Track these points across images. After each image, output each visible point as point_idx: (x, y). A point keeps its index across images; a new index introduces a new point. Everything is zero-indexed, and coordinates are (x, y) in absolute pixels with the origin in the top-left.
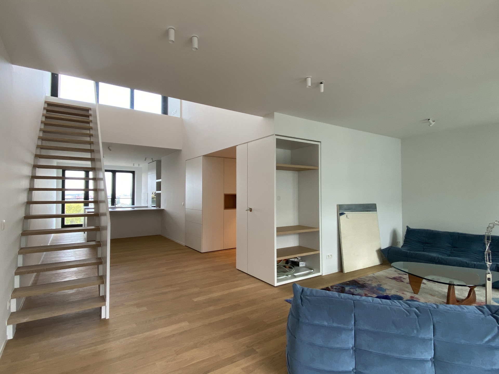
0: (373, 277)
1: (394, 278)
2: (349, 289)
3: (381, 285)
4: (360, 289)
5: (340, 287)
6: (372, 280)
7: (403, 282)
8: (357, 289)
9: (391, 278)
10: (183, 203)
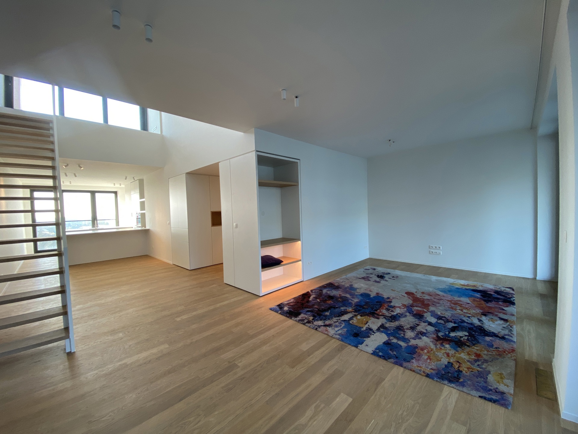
0: (346, 278)
1: (363, 278)
2: (326, 292)
3: (352, 285)
4: (336, 291)
5: (319, 290)
6: (345, 281)
7: (370, 281)
8: (333, 291)
9: (361, 278)
10: (168, 222)
